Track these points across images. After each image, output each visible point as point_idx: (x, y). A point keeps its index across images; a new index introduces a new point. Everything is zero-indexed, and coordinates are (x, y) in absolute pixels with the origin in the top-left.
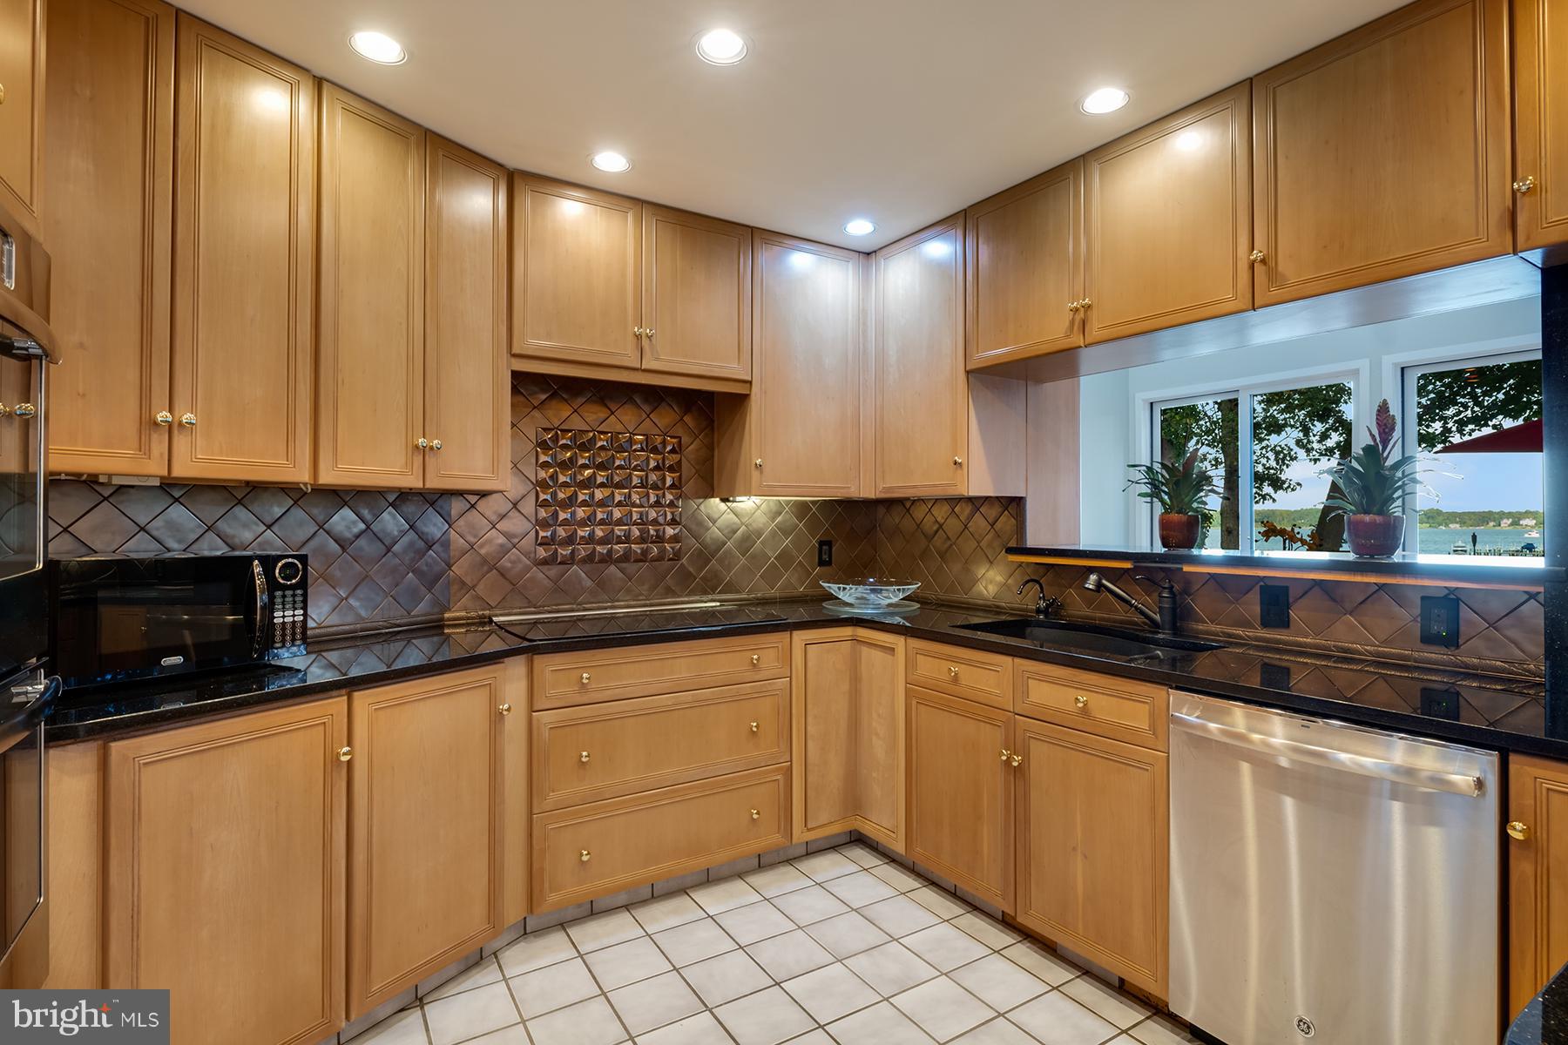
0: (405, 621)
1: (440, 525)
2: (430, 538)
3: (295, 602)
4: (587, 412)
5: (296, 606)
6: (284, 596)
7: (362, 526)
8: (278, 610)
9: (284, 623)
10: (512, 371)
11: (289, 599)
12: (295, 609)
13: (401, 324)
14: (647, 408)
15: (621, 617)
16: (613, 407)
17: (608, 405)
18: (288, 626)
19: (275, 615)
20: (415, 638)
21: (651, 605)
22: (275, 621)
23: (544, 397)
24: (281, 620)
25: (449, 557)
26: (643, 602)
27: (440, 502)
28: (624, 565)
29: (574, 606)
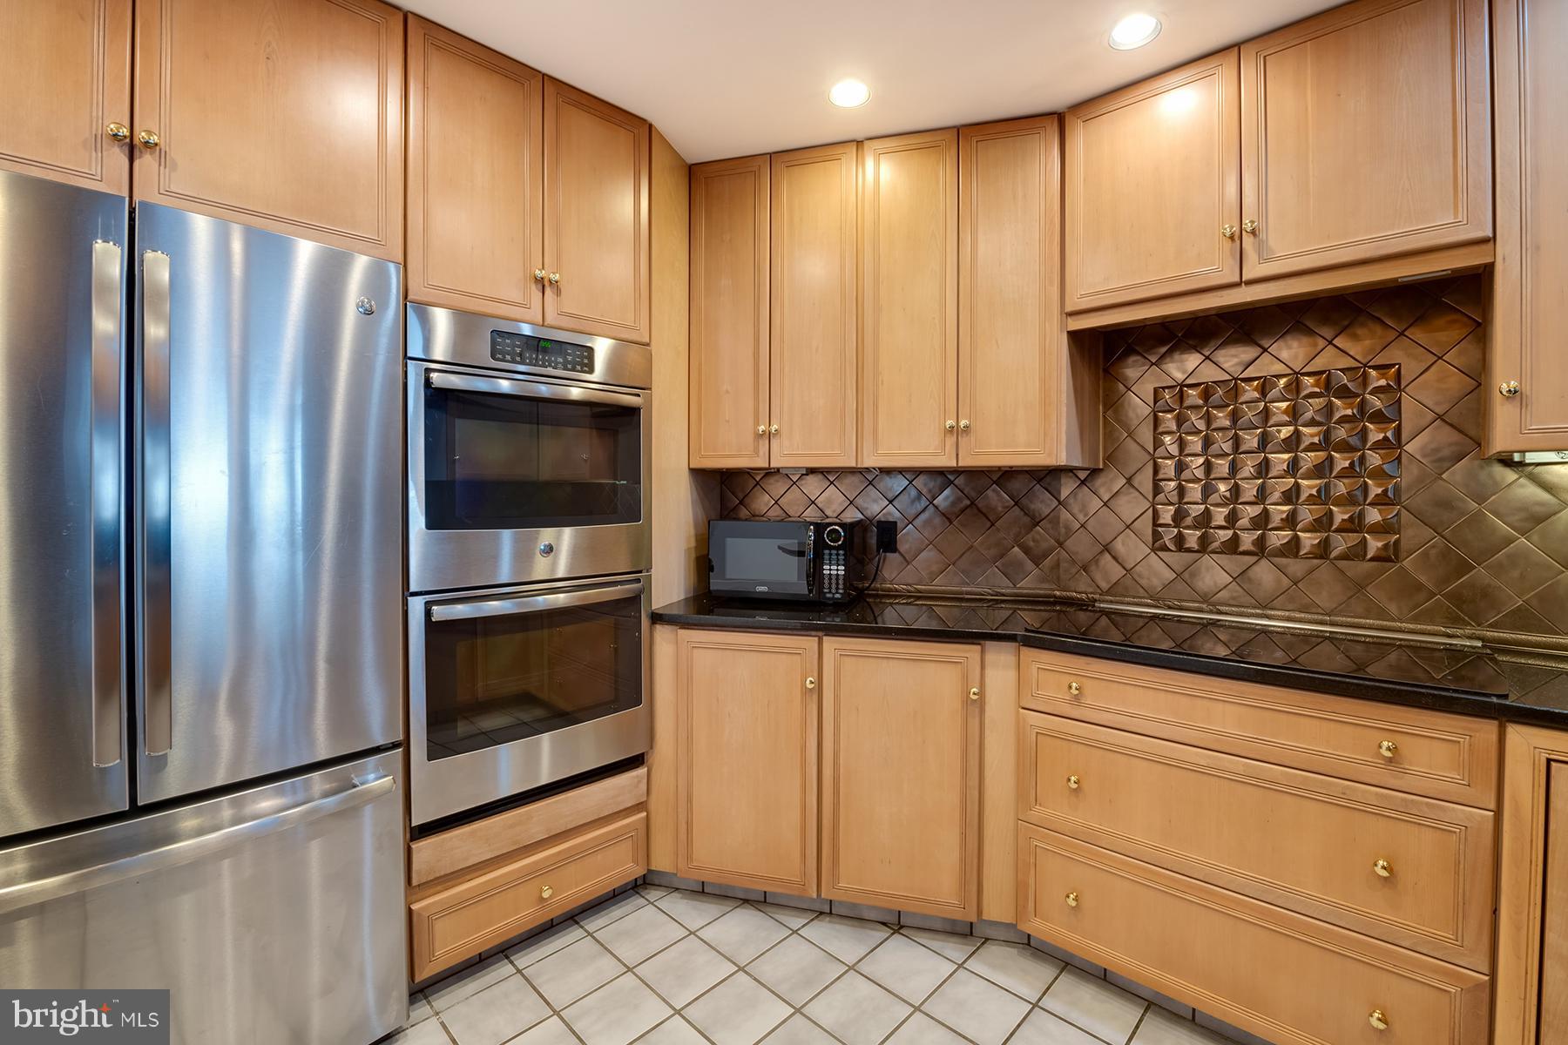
0: (1008, 591)
1: (1049, 502)
2: (1037, 515)
3: (838, 560)
4: (1226, 356)
5: (840, 563)
6: (830, 554)
7: (968, 502)
8: (827, 564)
9: (830, 574)
10: (1068, 332)
11: (834, 557)
12: (838, 565)
13: (934, 318)
14: (1327, 332)
15: (1277, 633)
16: (1265, 343)
17: (1260, 342)
18: (834, 578)
19: (824, 567)
20: (1019, 609)
21: (1333, 624)
22: (825, 572)
23: (1164, 350)
24: (828, 572)
25: (1059, 534)
26: (1316, 617)
27: (1048, 479)
28: (1283, 561)
29: (1204, 606)
